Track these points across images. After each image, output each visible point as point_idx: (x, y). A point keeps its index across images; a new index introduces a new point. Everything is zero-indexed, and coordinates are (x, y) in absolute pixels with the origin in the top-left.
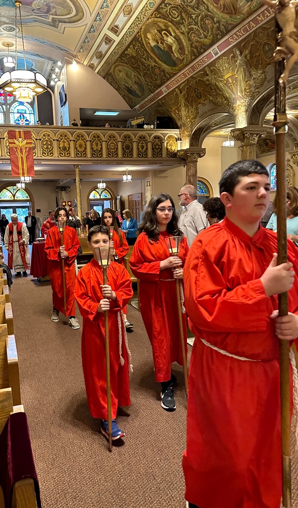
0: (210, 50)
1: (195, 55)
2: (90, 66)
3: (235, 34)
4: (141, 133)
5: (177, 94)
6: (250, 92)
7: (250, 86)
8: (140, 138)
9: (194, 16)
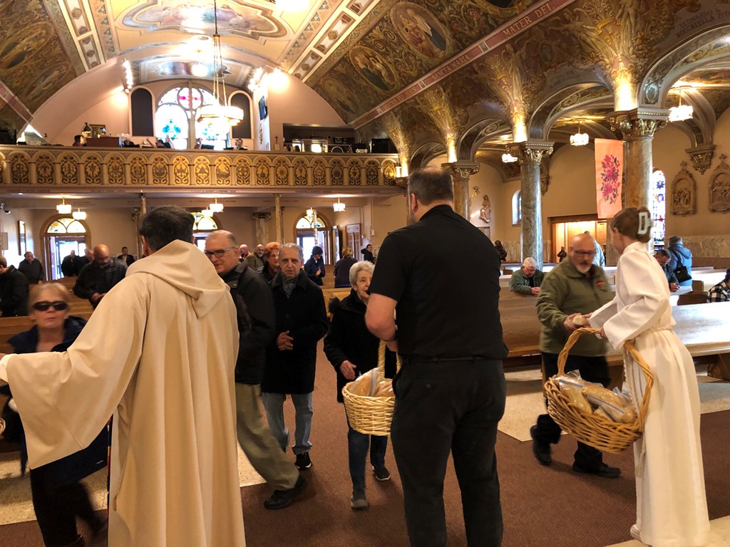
0: (417, 82)
1: (404, 84)
2: (295, 75)
3: (436, 73)
4: (353, 158)
5: (392, 117)
6: (457, 127)
7: (457, 122)
8: (352, 163)
9: (398, 51)
